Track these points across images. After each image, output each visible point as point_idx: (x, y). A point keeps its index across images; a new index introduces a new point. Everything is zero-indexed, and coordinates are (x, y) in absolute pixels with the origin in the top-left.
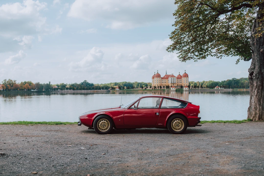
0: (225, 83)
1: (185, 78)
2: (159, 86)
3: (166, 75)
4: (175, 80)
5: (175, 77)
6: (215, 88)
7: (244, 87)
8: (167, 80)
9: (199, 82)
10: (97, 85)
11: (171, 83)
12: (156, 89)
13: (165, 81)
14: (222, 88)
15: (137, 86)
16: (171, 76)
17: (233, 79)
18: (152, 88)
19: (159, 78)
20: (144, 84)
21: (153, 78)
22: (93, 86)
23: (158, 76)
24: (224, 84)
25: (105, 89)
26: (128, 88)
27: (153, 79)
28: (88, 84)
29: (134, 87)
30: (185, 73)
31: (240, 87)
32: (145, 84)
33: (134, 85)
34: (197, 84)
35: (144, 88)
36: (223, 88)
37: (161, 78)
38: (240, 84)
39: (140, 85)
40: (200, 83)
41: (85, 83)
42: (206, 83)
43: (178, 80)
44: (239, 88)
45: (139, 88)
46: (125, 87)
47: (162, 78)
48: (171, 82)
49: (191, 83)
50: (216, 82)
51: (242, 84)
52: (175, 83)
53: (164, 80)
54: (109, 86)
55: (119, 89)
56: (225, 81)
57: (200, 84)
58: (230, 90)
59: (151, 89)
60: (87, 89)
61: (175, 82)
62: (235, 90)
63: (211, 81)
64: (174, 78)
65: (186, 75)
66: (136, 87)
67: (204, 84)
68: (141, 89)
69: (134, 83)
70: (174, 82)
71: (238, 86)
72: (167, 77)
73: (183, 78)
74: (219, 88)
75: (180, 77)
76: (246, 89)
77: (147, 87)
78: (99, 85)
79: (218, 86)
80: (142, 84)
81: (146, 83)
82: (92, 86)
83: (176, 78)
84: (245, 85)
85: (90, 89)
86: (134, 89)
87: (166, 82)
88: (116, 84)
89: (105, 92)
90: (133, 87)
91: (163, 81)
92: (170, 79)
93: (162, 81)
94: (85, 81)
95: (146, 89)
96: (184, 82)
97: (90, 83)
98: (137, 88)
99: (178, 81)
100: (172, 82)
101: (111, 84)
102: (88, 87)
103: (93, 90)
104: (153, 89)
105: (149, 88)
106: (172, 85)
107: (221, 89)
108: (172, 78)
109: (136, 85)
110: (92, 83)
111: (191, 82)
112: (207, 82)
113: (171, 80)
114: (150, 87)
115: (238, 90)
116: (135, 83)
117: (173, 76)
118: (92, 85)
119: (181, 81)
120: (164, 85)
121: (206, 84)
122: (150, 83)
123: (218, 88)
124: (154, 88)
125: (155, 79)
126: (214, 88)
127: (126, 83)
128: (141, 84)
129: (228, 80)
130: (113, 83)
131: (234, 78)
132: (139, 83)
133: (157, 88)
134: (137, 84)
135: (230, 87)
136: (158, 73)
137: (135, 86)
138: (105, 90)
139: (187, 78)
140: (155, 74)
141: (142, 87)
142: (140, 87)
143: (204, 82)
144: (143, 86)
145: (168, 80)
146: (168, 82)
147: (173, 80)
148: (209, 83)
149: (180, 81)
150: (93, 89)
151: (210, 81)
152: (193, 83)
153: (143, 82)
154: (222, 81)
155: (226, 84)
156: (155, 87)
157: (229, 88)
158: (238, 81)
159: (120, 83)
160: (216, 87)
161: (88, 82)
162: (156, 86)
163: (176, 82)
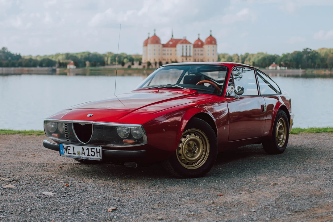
0: (289, 59)
1: (211, 47)
2: (158, 61)
3: (172, 40)
4: (190, 49)
5: (189, 43)
6: (270, 68)
7: (325, 67)
8: (173, 49)
9: (237, 55)
10: (28, 58)
11: (183, 56)
12: (150, 67)
13: (169, 52)
14: (283, 68)
15: (111, 60)
16: (181, 41)
17: (304, 49)
18: (143, 65)
19: (157, 45)
20: (126, 57)
21: (146, 44)
22: (20, 60)
23: (155, 40)
24: (287, 60)
25: (45, 66)
26: (93, 65)
27: (145, 47)
28: (9, 55)
29: (106, 63)
30: (211, 35)
31: (319, 67)
32: (129, 58)
33: (106, 59)
34: (233, 58)
35: (126, 66)
36: (285, 67)
37: (161, 46)
38: (318, 61)
39: (117, 59)
40: (238, 57)
41: (4, 52)
42: (251, 57)
43: (195, 51)
44: (317, 68)
45: (115, 65)
46: (87, 63)
47: (164, 46)
48: (181, 54)
49: (221, 57)
50: (271, 56)
51: (323, 60)
52: (190, 56)
53: (169, 50)
54: (54, 59)
55: (75, 67)
56: (289, 54)
57: (240, 58)
58: (300, 71)
59: (141, 67)
60: (7, 66)
61: (190, 53)
62: (309, 71)
63: (262, 53)
64: (188, 45)
65: (212, 41)
66: (109, 62)
67: (247, 59)
68: (120, 66)
69: (105, 55)
70: (188, 54)
71: (315, 63)
72: (174, 43)
73: (206, 47)
74: (278, 68)
75: (199, 45)
76: (330, 70)
77: (133, 64)
78: (33, 58)
79: (276, 63)
80: (122, 58)
81: (129, 56)
82: (18, 59)
83: (192, 46)
84: (328, 62)
85: (13, 65)
86: (106, 67)
87: (171, 54)
88: (69, 56)
89: (46, 73)
90: (103, 63)
91: (166, 52)
92: (179, 46)
93: (164, 52)
94: (4, 48)
95: (129, 67)
96: (208, 54)
97: (13, 54)
98: (112, 64)
99: (197, 52)
100: (185, 54)
101: (58, 55)
102: (10, 61)
103: (20, 68)
104: (144, 67)
105: (136, 66)
106: (183, 60)
107: (281, 70)
108: (185, 45)
109: (109, 59)
110: (18, 54)
111: (222, 54)
112: (253, 55)
113: (183, 49)
114: (138, 62)
115: (315, 72)
116: (107, 55)
117: (185, 42)
118: (19, 57)
119: (202, 52)
120: (167, 61)
121: (252, 60)
122: (138, 55)
123: (274, 68)
124: (146, 65)
125: (150, 46)
126: (267, 68)
127: (89, 54)
128: (120, 56)
129: (295, 52)
130: (62, 55)
131: (307, 49)
132: (116, 56)
133: (152, 66)
134: (111, 57)
135: (300, 66)
136: (155, 34)
137: (107, 61)
138: (46, 68)
139: (215, 46)
140: (149, 38)
141: (123, 64)
142: (117, 63)
143: (247, 55)
144: (125, 60)
145: (176, 50)
146: (176, 54)
147: (186, 49)
148: (258, 57)
149: (200, 53)
150: (21, 65)
151: (259, 53)
152: (226, 57)
153: (123, 54)
154: (283, 54)
155: (291, 61)
156: (149, 64)
157: (297, 67)
158: (315, 54)
159: (77, 54)
160: (272, 65)
161: (9, 52)
162: (152, 61)
163: (192, 54)
